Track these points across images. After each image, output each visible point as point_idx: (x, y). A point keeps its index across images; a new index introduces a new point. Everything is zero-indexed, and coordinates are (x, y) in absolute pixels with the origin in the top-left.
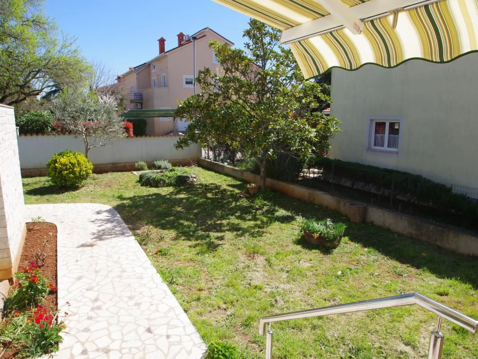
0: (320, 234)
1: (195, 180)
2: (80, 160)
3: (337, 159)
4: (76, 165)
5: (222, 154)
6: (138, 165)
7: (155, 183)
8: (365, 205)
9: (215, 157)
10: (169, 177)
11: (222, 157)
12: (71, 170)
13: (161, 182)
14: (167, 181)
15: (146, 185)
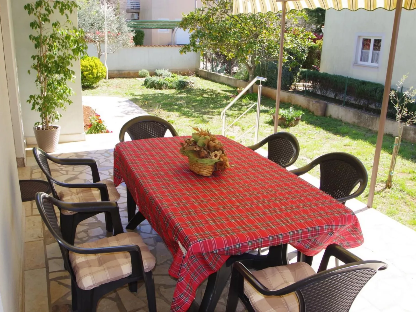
0: (283, 116)
1: (193, 85)
2: (97, 64)
3: (325, 72)
4: (95, 67)
5: (220, 66)
6: (141, 73)
7: (160, 86)
8: (326, 102)
9: (212, 68)
10: (171, 82)
11: (219, 69)
12: (90, 71)
13: (164, 85)
14: (169, 85)
15: (151, 88)
